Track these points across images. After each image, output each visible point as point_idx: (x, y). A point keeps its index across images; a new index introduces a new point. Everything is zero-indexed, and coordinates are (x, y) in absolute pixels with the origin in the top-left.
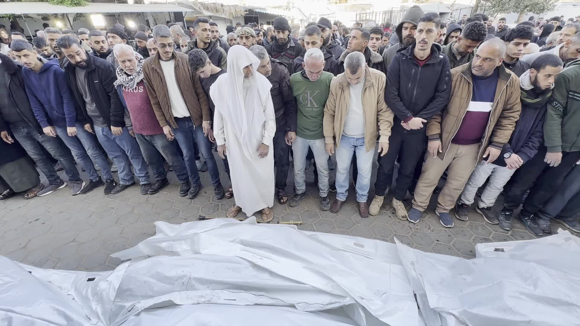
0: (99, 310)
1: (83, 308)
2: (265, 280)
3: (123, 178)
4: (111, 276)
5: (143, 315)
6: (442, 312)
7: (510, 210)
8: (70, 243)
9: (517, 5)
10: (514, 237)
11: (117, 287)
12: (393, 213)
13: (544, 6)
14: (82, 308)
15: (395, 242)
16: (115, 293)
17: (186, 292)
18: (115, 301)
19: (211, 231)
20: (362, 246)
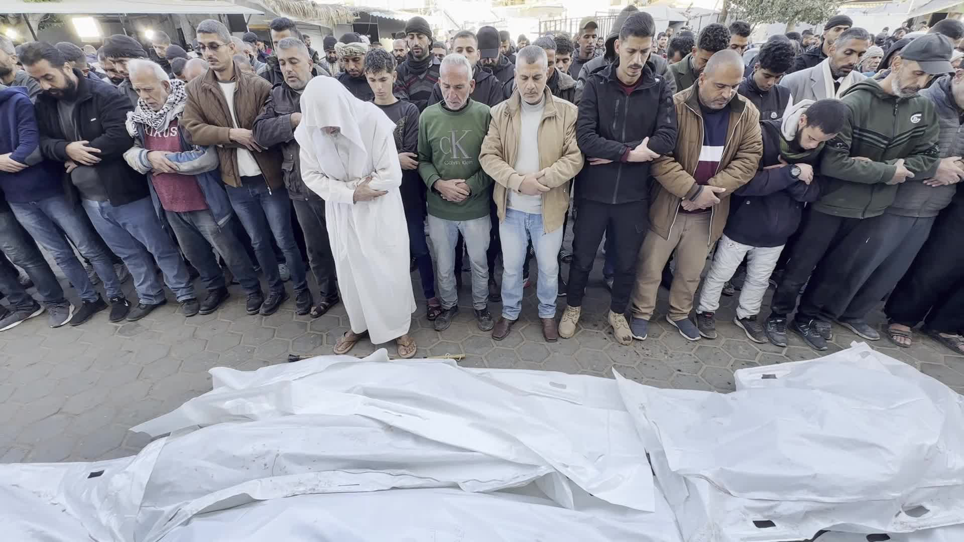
0: (114, 524)
1: (84, 524)
2: (406, 449)
3: (145, 293)
4: (132, 464)
5: (195, 522)
6: (688, 475)
7: (783, 316)
8: (52, 415)
9: (783, 10)
10: (790, 358)
11: (145, 483)
12: (610, 333)
13: (822, 13)
14: (82, 524)
15: (614, 376)
16: (143, 492)
17: (272, 478)
18: (143, 505)
19: (310, 377)
20: (564, 387)
